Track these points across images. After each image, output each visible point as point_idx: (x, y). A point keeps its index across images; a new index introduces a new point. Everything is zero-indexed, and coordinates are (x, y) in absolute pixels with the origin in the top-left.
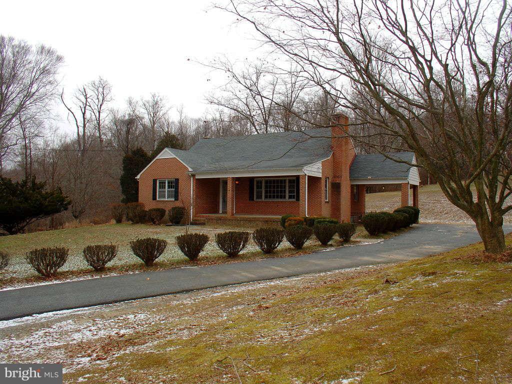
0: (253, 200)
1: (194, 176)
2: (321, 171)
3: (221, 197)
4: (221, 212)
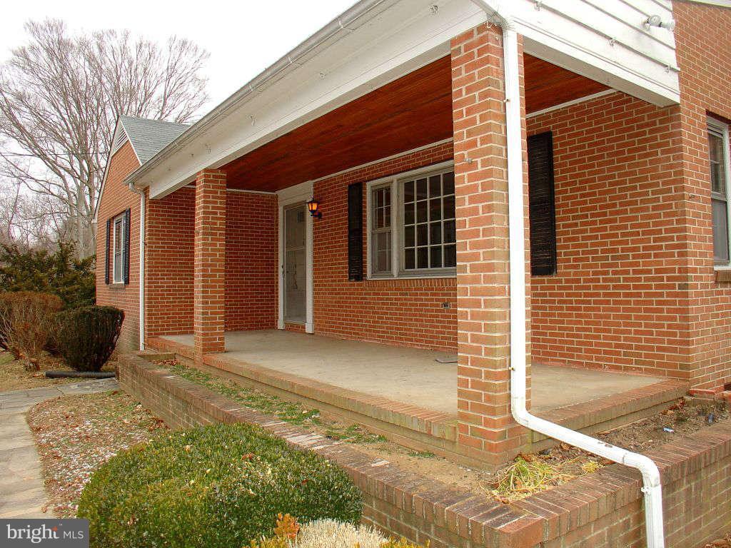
0: (362, 275)
1: (146, 191)
3: (281, 270)
4: (281, 325)
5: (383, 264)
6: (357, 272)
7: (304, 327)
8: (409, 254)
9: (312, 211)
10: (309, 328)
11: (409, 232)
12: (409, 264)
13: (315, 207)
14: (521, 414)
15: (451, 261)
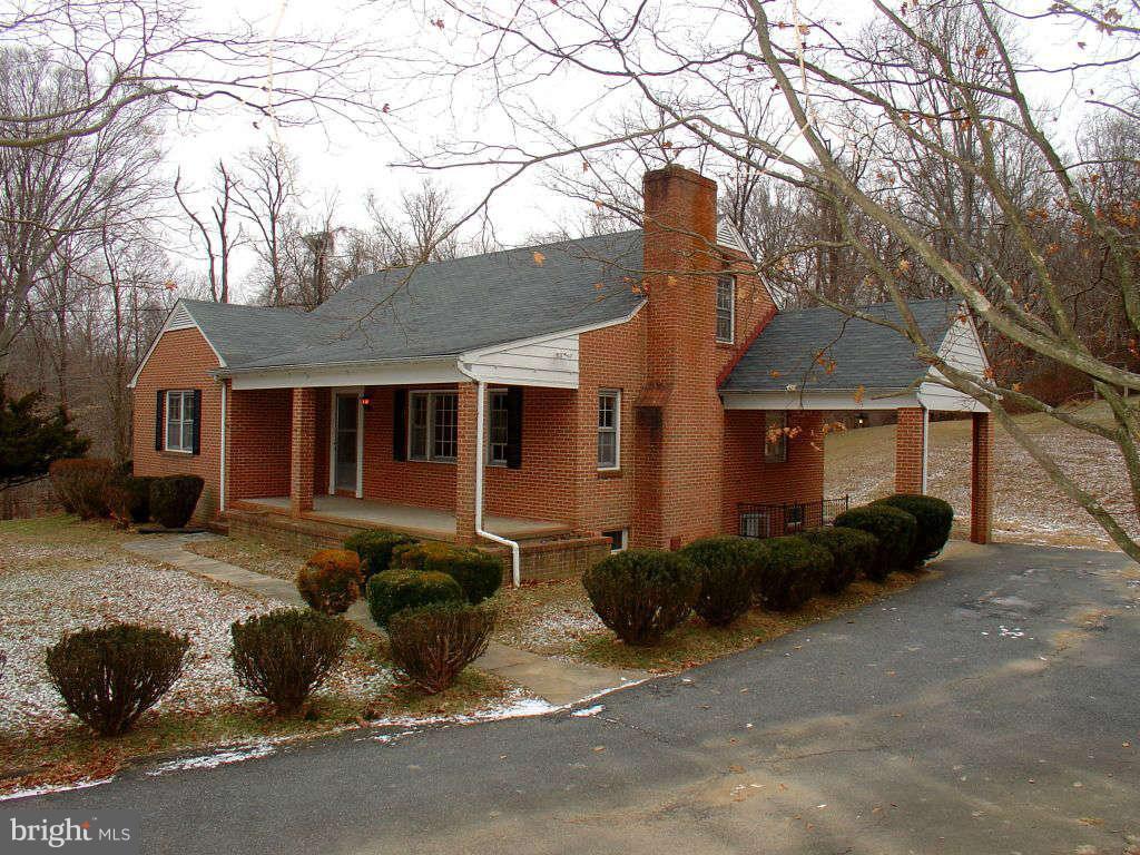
0: (403, 458)
1: (227, 382)
2: (575, 367)
3: (333, 447)
4: (332, 491)
5: (419, 450)
6: (400, 454)
7: (354, 493)
8: (438, 445)
9: (364, 405)
10: (359, 494)
11: (438, 431)
12: (438, 452)
13: (367, 402)
14: (479, 531)
15: (455, 454)
